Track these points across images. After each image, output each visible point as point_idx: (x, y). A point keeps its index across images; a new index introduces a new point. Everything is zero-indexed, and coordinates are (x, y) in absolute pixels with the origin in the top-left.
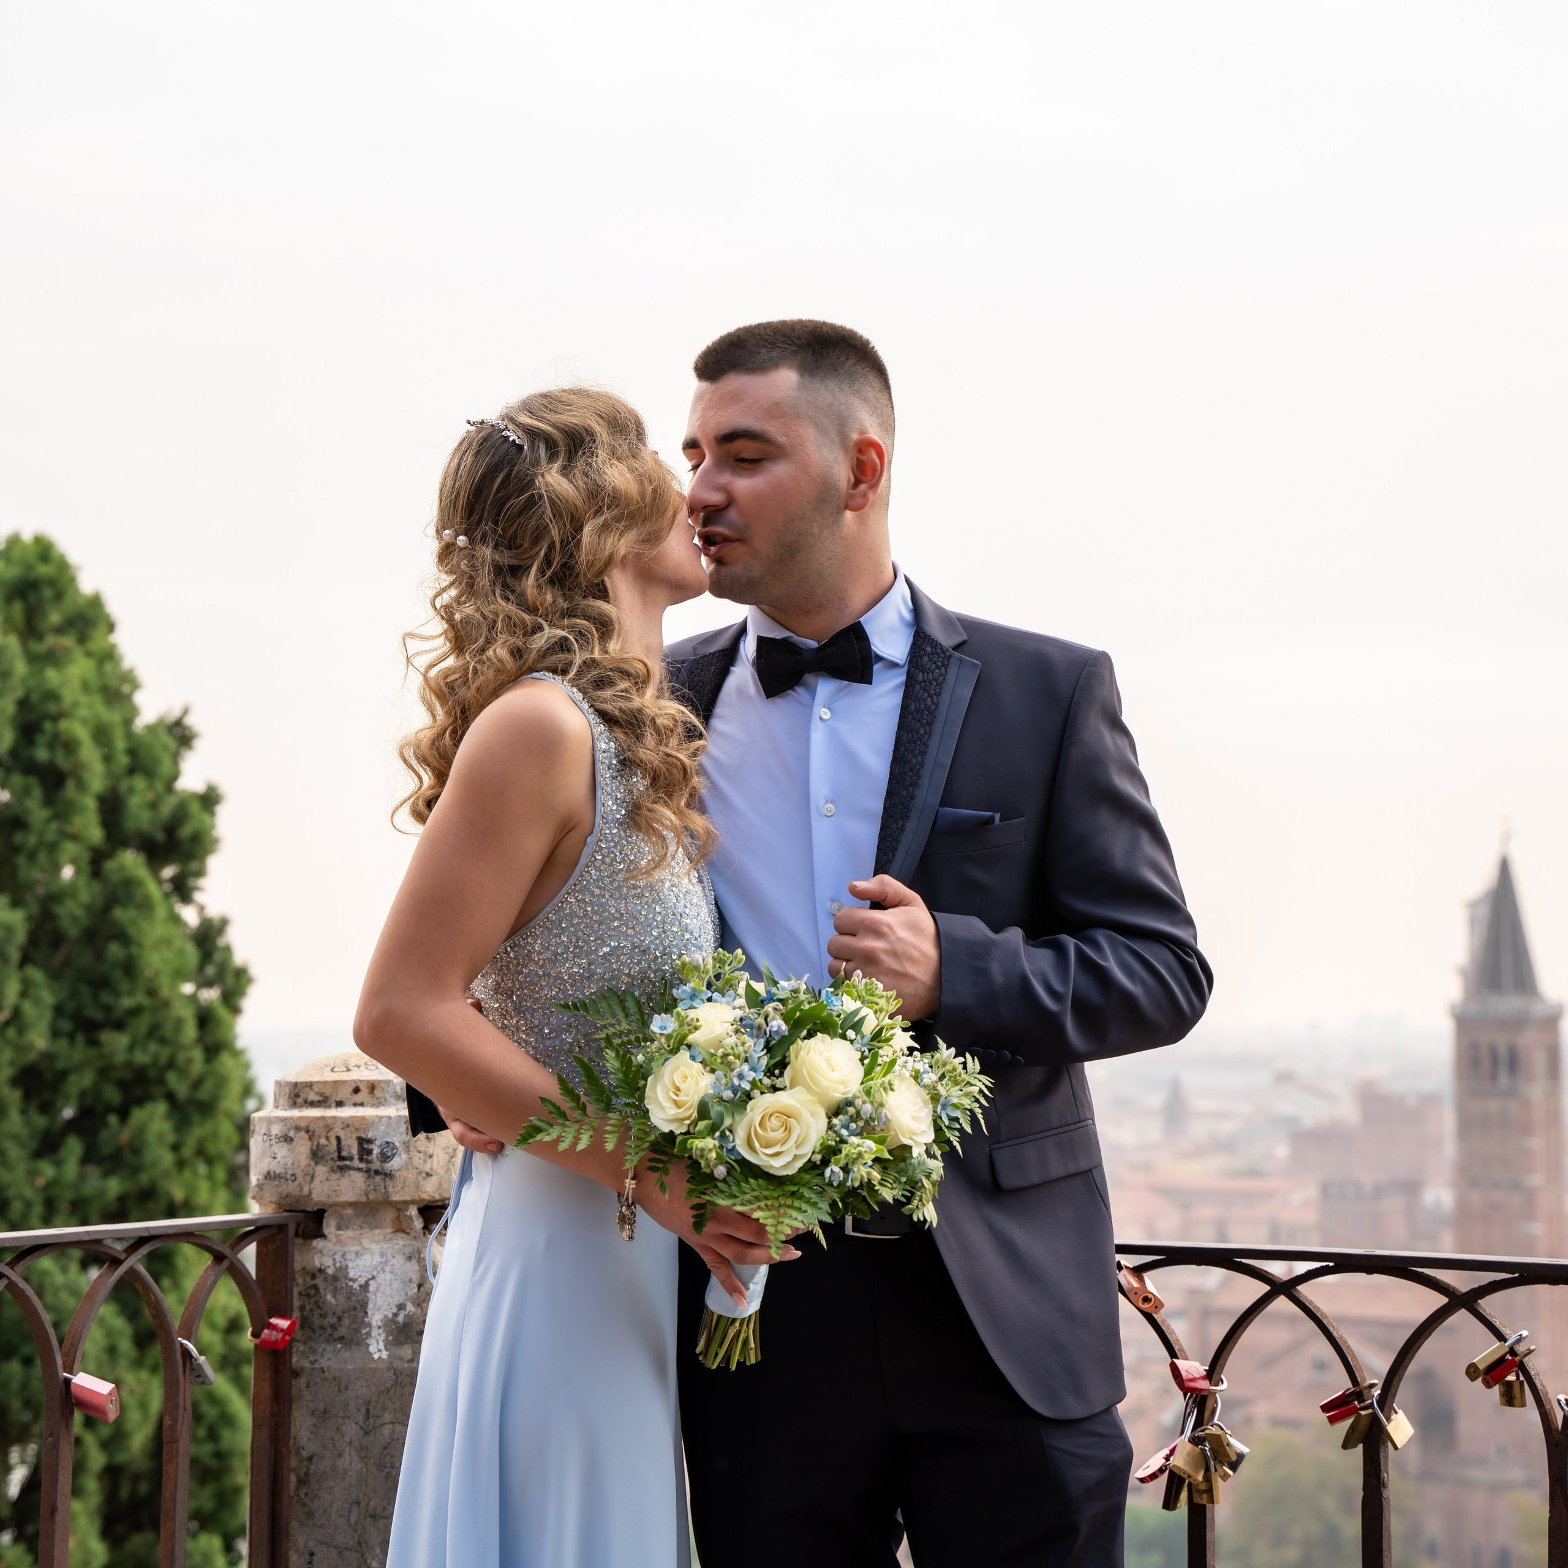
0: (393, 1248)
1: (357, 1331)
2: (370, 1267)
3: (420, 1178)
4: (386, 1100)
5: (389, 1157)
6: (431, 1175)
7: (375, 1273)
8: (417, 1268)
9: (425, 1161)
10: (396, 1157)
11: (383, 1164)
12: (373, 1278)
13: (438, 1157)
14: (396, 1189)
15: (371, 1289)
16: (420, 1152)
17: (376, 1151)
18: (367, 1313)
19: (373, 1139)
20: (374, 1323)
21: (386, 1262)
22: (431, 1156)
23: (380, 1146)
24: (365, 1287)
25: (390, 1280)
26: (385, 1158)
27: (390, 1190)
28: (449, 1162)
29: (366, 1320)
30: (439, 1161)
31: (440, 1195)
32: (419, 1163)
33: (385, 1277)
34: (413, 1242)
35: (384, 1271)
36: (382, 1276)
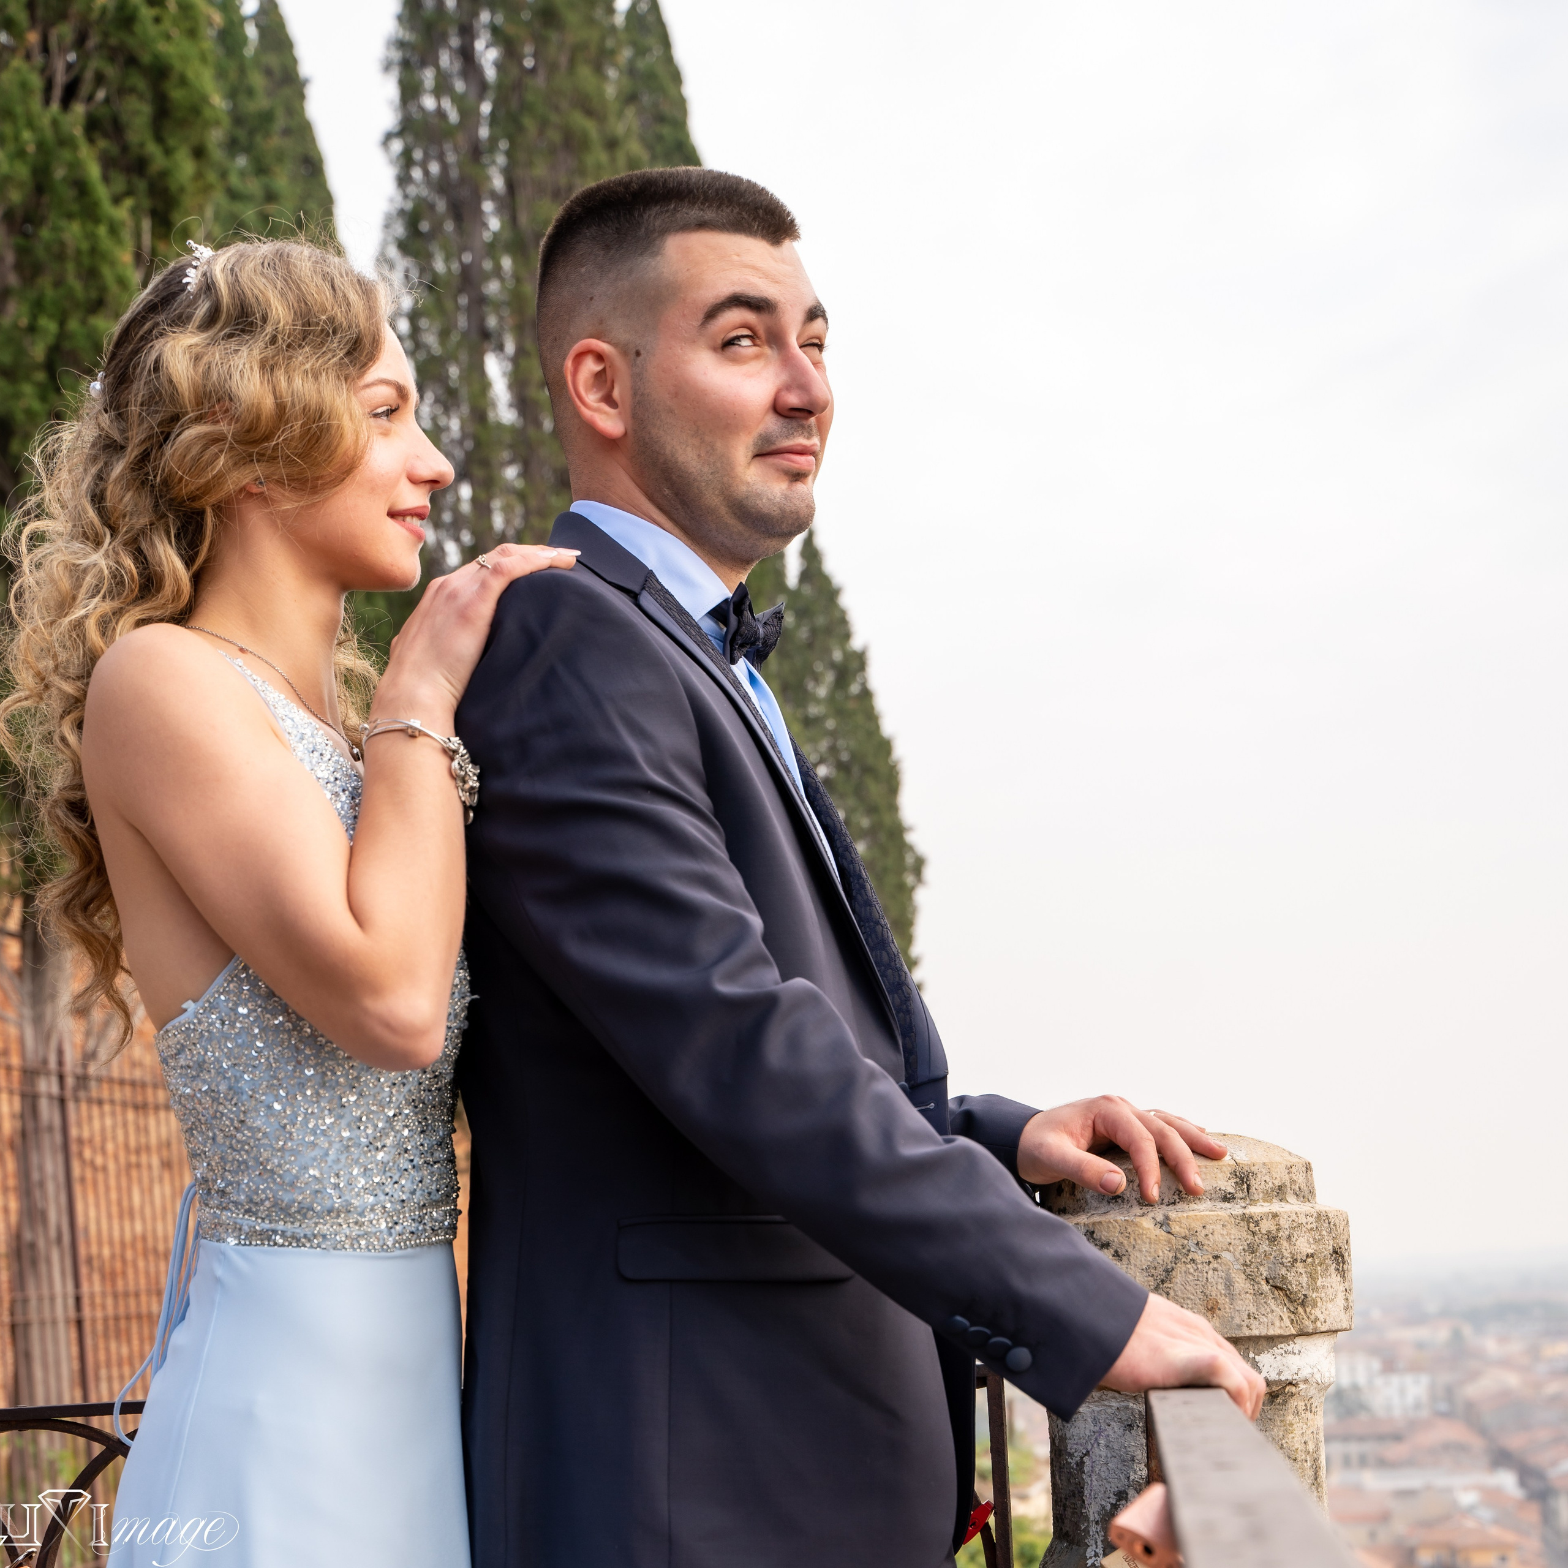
0: (1106, 1412)
1: (1077, 1526)
2: (1084, 1439)
4: (1086, 1202)
7: (1089, 1447)
12: (1087, 1453)
15: (1086, 1469)
18: (1084, 1502)
20: (1092, 1518)
21: (1101, 1431)
24: (1081, 1464)
25: (1106, 1456)
29: (1084, 1511)
33: (1101, 1452)
34: (1131, 1405)
35: (1099, 1444)
36: (1097, 1451)
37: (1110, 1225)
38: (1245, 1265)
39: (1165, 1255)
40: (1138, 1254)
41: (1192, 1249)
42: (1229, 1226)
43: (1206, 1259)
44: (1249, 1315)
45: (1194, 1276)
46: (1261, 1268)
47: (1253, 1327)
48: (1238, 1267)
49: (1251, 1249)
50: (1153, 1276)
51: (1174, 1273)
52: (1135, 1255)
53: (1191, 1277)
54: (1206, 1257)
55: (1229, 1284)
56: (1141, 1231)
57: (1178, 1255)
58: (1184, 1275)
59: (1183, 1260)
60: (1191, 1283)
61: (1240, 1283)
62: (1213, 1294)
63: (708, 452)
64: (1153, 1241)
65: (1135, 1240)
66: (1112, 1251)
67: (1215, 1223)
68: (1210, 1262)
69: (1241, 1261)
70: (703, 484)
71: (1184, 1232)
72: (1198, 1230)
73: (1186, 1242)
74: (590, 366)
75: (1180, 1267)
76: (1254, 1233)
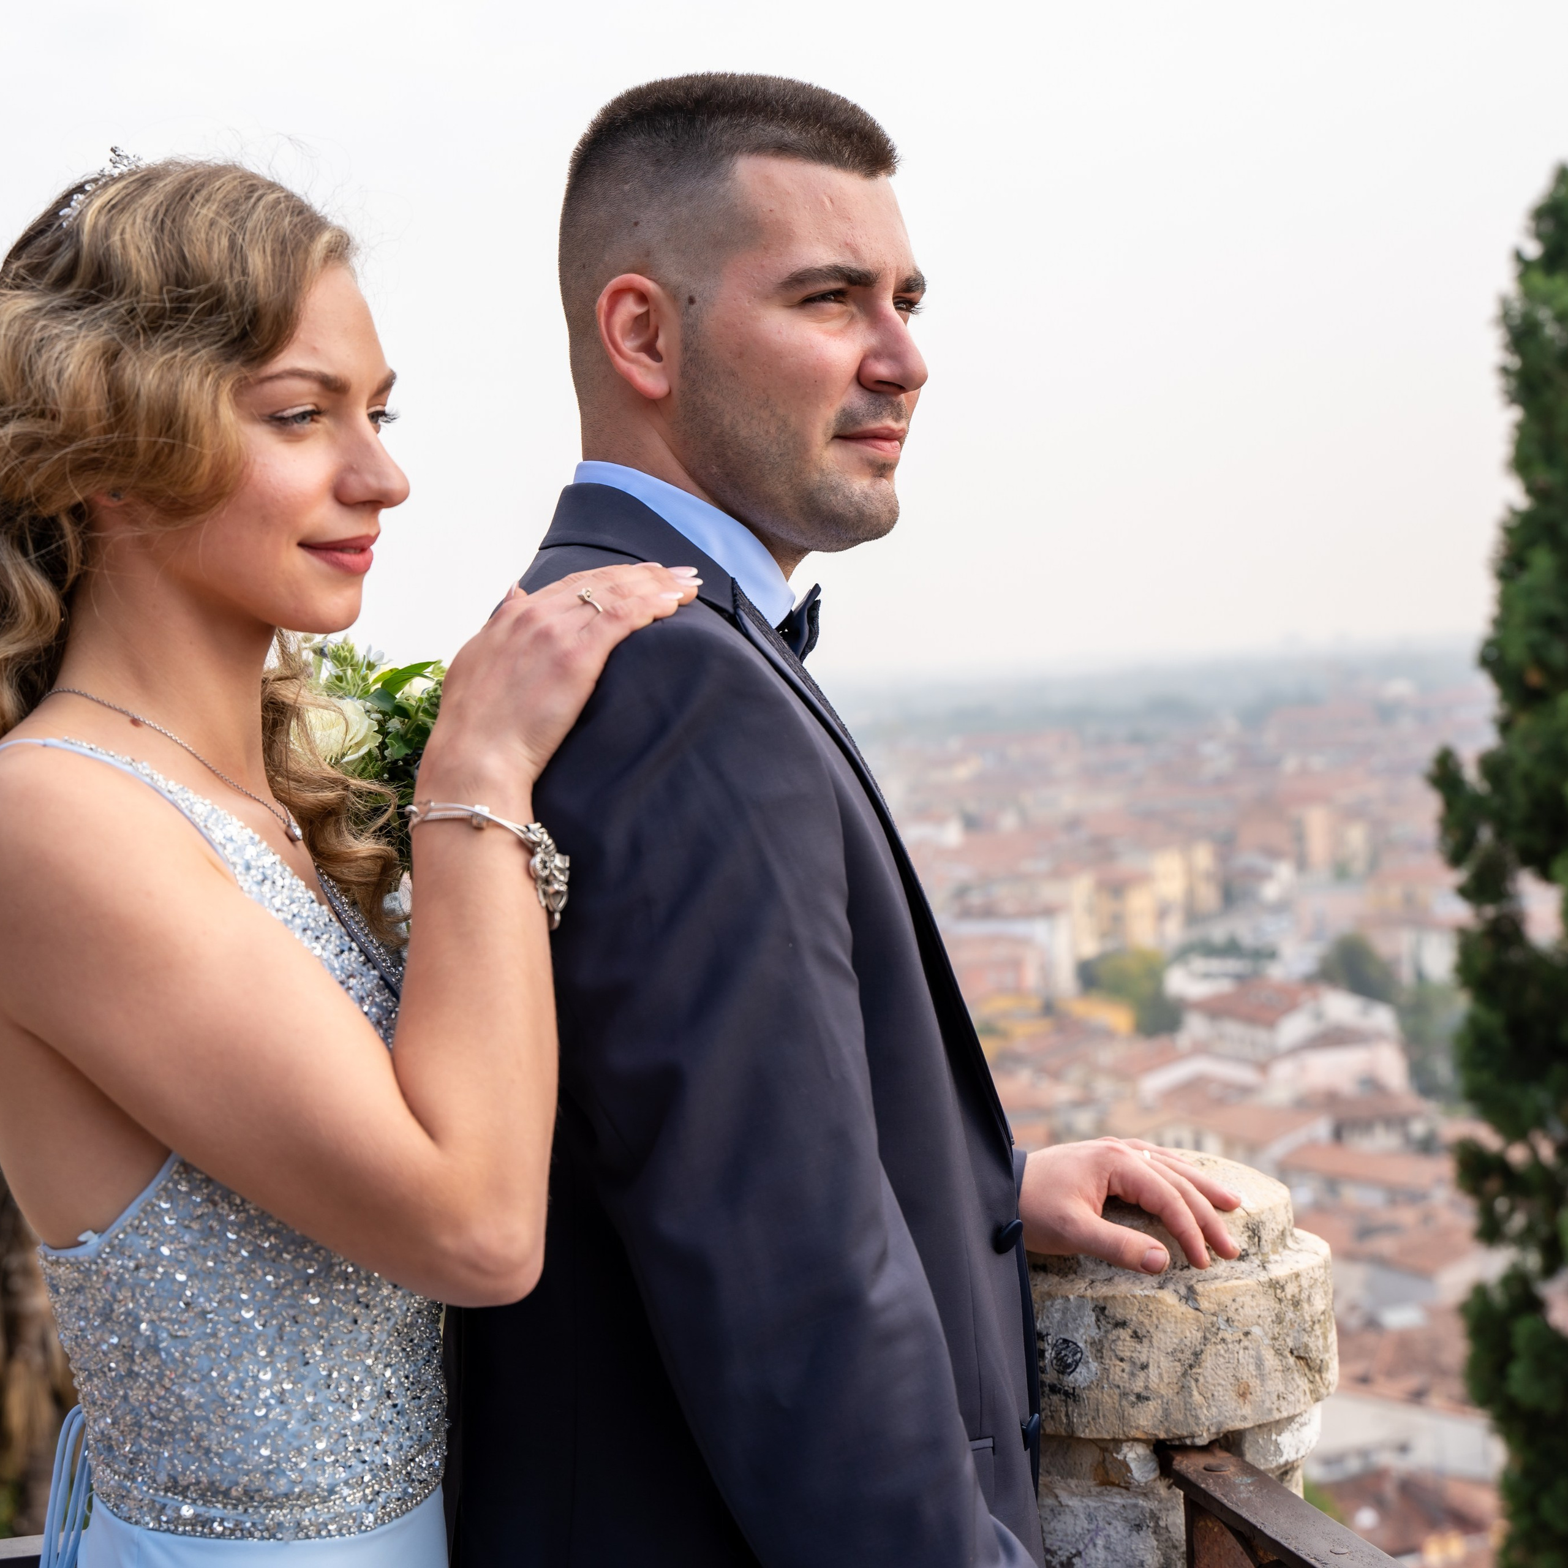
0: (1106, 1509)
2: (1073, 1536)
3: (1124, 1403)
4: (1078, 1263)
5: (1069, 1366)
6: (1147, 1399)
8: (1155, 1543)
9: (1133, 1374)
10: (1080, 1364)
11: (1061, 1376)
12: (1078, 1554)
13: (1159, 1367)
14: (1084, 1420)
16: (1122, 1360)
17: (1049, 1354)
19: (1045, 1333)
21: (1098, 1530)
22: (1144, 1367)
23: (1055, 1345)
24: (1068, 1565)
25: (1106, 1560)
26: (1065, 1367)
27: (1075, 1420)
28: (1184, 1374)
30: (1160, 1375)
31: (1167, 1431)
32: (1121, 1377)
33: (1097, 1554)
34: (1141, 1502)
35: (1095, 1545)
36: (1092, 1552)
37: (1127, 1302)
38: (1274, 1339)
39: (1193, 1336)
40: (1161, 1335)
41: (1222, 1327)
42: (1258, 1297)
43: (1236, 1337)
44: (1278, 1396)
45: (1224, 1357)
46: (1288, 1340)
47: (1282, 1409)
48: (1267, 1341)
49: (1279, 1320)
50: (1179, 1360)
51: (1203, 1356)
52: (1158, 1337)
53: (1222, 1360)
54: (1236, 1335)
55: (1259, 1364)
56: (1165, 1308)
57: (1208, 1335)
58: (1214, 1357)
59: (1213, 1340)
60: (1223, 1367)
61: (1271, 1360)
62: (1245, 1377)
63: (778, 428)
64: (1179, 1320)
65: (1158, 1318)
66: (1130, 1331)
67: (1244, 1294)
68: (1240, 1341)
69: (1270, 1335)
70: (768, 467)
71: (1213, 1308)
72: (1228, 1304)
73: (1215, 1318)
75: (1210, 1349)
76: (1280, 1300)
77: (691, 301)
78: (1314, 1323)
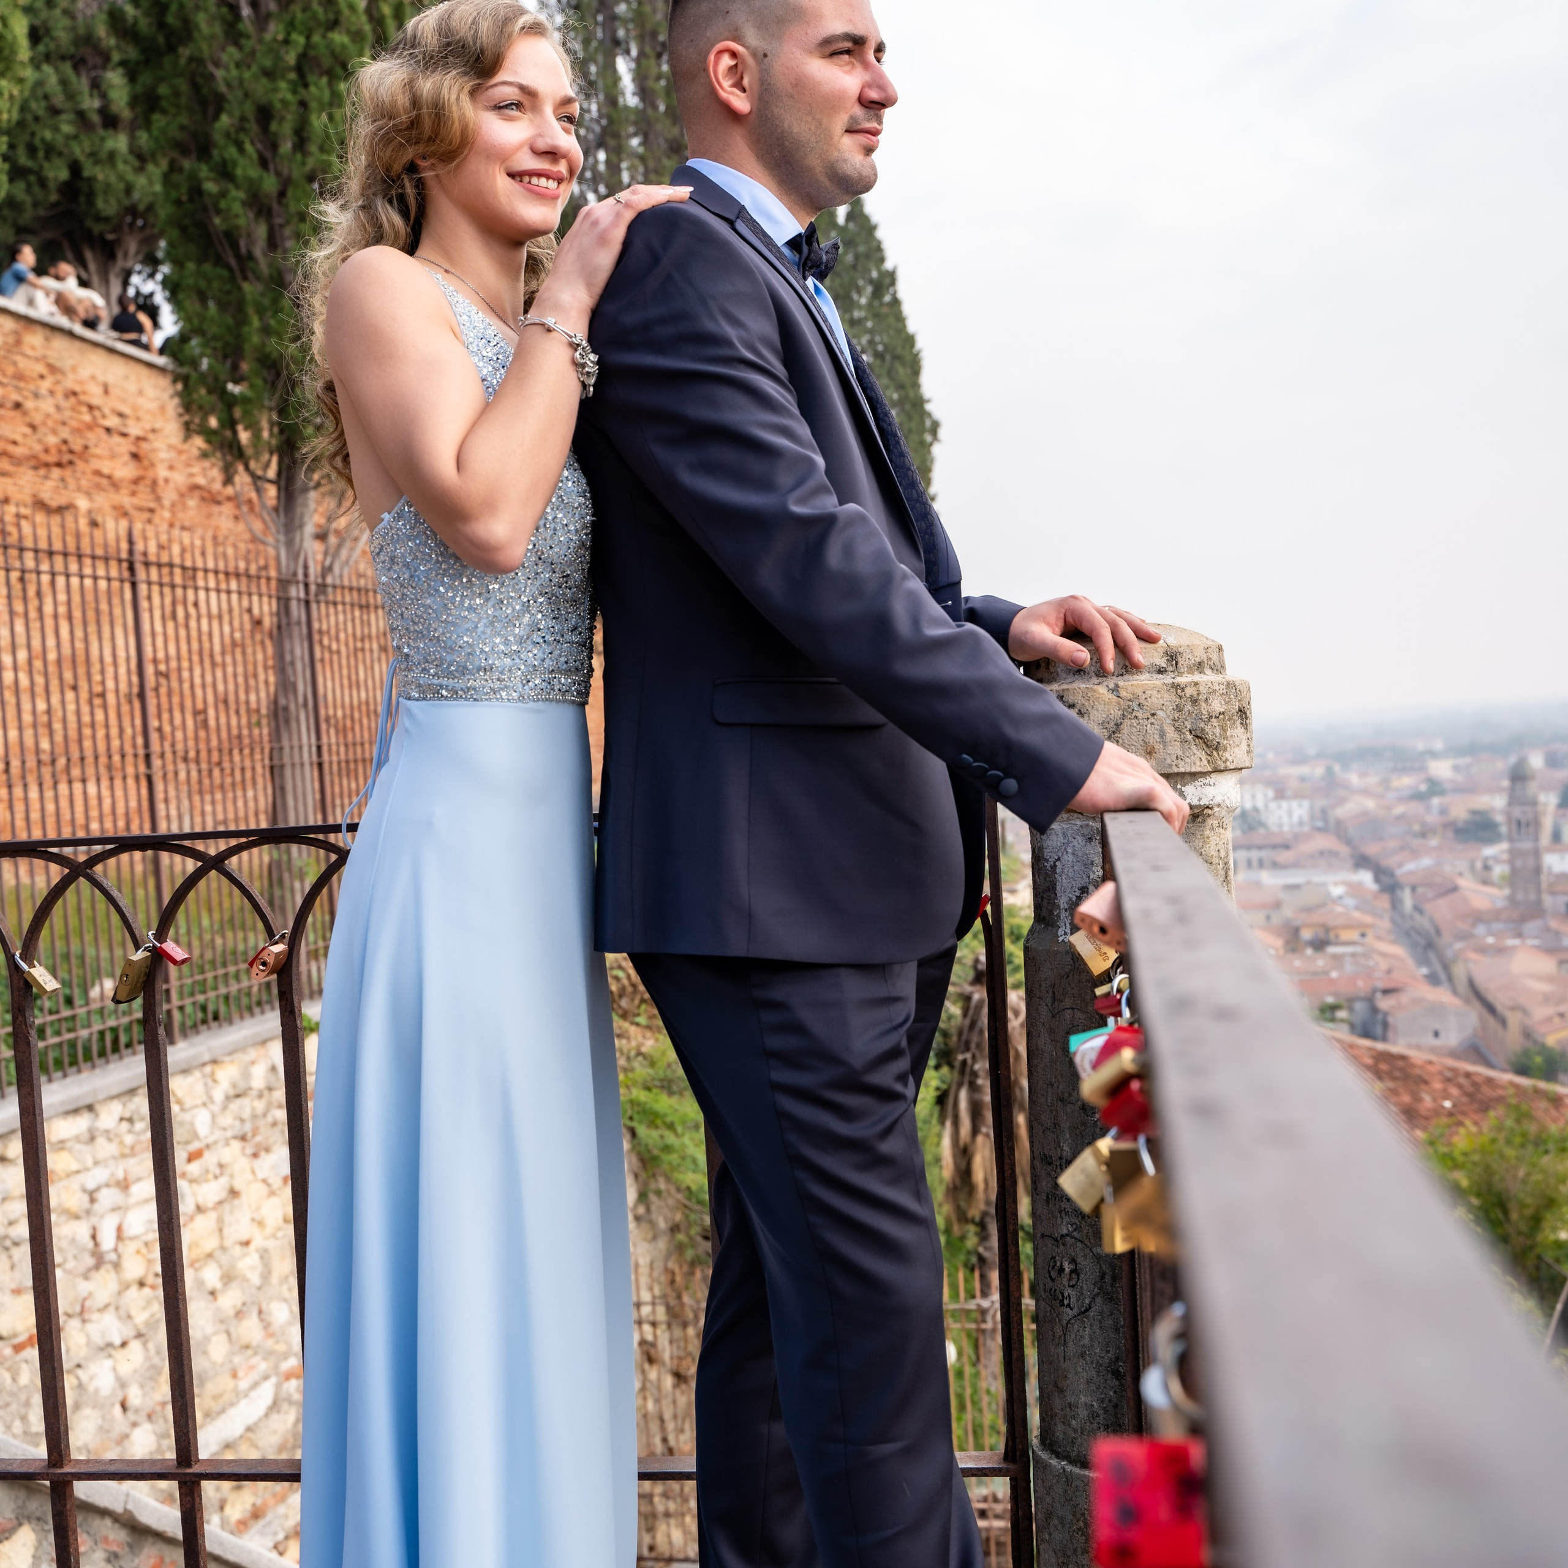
1: (1051, 913)
2: (1055, 848)
4: (1058, 674)
7: (1060, 855)
12: (1059, 859)
15: (1058, 871)
18: (1056, 895)
20: (1062, 908)
21: (1068, 843)
24: (1054, 867)
25: (1073, 861)
29: (1056, 902)
33: (1068, 858)
34: (1091, 823)
35: (1067, 852)
36: (1066, 857)
37: (1076, 691)
38: (1174, 720)
39: (1116, 713)
40: (1095, 712)
41: (1136, 709)
42: (1163, 692)
43: (1145, 716)
44: (1177, 757)
45: (1136, 728)
46: (1186, 723)
47: (1179, 765)
48: (1169, 721)
49: (1179, 709)
50: (1107, 728)
51: (1122, 726)
52: (1093, 713)
54: (1145, 714)
55: (1162, 734)
57: (1125, 713)
58: (1129, 727)
59: (1129, 716)
60: (1135, 734)
61: (1171, 733)
62: (1151, 742)
64: (1107, 703)
65: (1093, 702)
67: (1152, 689)
68: (1148, 718)
69: (1172, 717)
71: (1129, 696)
72: (1140, 695)
73: (1131, 703)
74: (726, 61)
75: (1127, 722)
76: (1181, 697)
77: (765, 55)
78: (1211, 717)
